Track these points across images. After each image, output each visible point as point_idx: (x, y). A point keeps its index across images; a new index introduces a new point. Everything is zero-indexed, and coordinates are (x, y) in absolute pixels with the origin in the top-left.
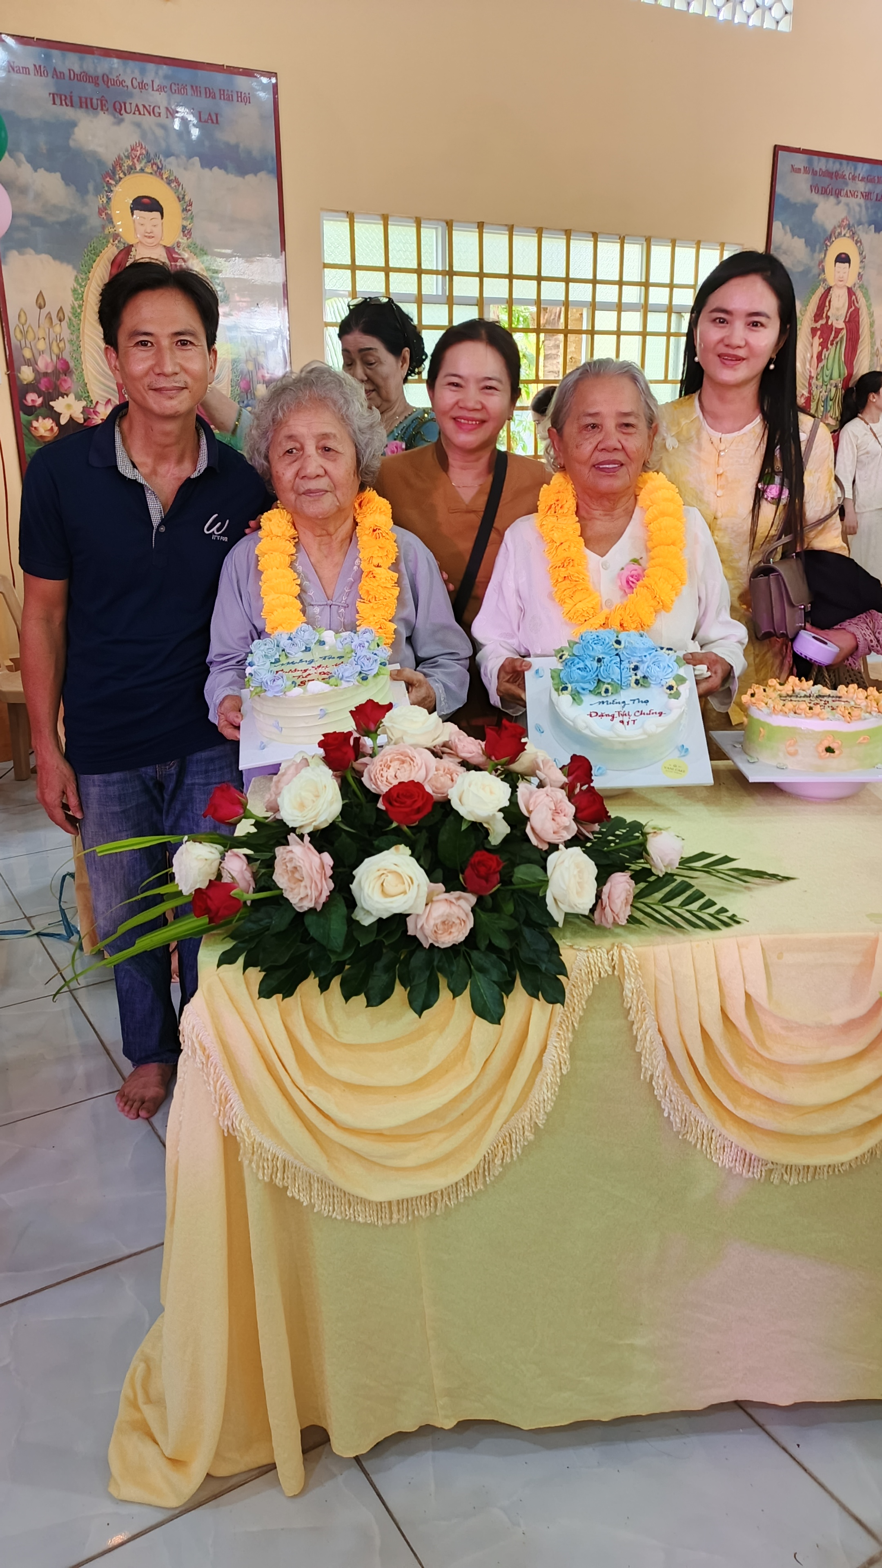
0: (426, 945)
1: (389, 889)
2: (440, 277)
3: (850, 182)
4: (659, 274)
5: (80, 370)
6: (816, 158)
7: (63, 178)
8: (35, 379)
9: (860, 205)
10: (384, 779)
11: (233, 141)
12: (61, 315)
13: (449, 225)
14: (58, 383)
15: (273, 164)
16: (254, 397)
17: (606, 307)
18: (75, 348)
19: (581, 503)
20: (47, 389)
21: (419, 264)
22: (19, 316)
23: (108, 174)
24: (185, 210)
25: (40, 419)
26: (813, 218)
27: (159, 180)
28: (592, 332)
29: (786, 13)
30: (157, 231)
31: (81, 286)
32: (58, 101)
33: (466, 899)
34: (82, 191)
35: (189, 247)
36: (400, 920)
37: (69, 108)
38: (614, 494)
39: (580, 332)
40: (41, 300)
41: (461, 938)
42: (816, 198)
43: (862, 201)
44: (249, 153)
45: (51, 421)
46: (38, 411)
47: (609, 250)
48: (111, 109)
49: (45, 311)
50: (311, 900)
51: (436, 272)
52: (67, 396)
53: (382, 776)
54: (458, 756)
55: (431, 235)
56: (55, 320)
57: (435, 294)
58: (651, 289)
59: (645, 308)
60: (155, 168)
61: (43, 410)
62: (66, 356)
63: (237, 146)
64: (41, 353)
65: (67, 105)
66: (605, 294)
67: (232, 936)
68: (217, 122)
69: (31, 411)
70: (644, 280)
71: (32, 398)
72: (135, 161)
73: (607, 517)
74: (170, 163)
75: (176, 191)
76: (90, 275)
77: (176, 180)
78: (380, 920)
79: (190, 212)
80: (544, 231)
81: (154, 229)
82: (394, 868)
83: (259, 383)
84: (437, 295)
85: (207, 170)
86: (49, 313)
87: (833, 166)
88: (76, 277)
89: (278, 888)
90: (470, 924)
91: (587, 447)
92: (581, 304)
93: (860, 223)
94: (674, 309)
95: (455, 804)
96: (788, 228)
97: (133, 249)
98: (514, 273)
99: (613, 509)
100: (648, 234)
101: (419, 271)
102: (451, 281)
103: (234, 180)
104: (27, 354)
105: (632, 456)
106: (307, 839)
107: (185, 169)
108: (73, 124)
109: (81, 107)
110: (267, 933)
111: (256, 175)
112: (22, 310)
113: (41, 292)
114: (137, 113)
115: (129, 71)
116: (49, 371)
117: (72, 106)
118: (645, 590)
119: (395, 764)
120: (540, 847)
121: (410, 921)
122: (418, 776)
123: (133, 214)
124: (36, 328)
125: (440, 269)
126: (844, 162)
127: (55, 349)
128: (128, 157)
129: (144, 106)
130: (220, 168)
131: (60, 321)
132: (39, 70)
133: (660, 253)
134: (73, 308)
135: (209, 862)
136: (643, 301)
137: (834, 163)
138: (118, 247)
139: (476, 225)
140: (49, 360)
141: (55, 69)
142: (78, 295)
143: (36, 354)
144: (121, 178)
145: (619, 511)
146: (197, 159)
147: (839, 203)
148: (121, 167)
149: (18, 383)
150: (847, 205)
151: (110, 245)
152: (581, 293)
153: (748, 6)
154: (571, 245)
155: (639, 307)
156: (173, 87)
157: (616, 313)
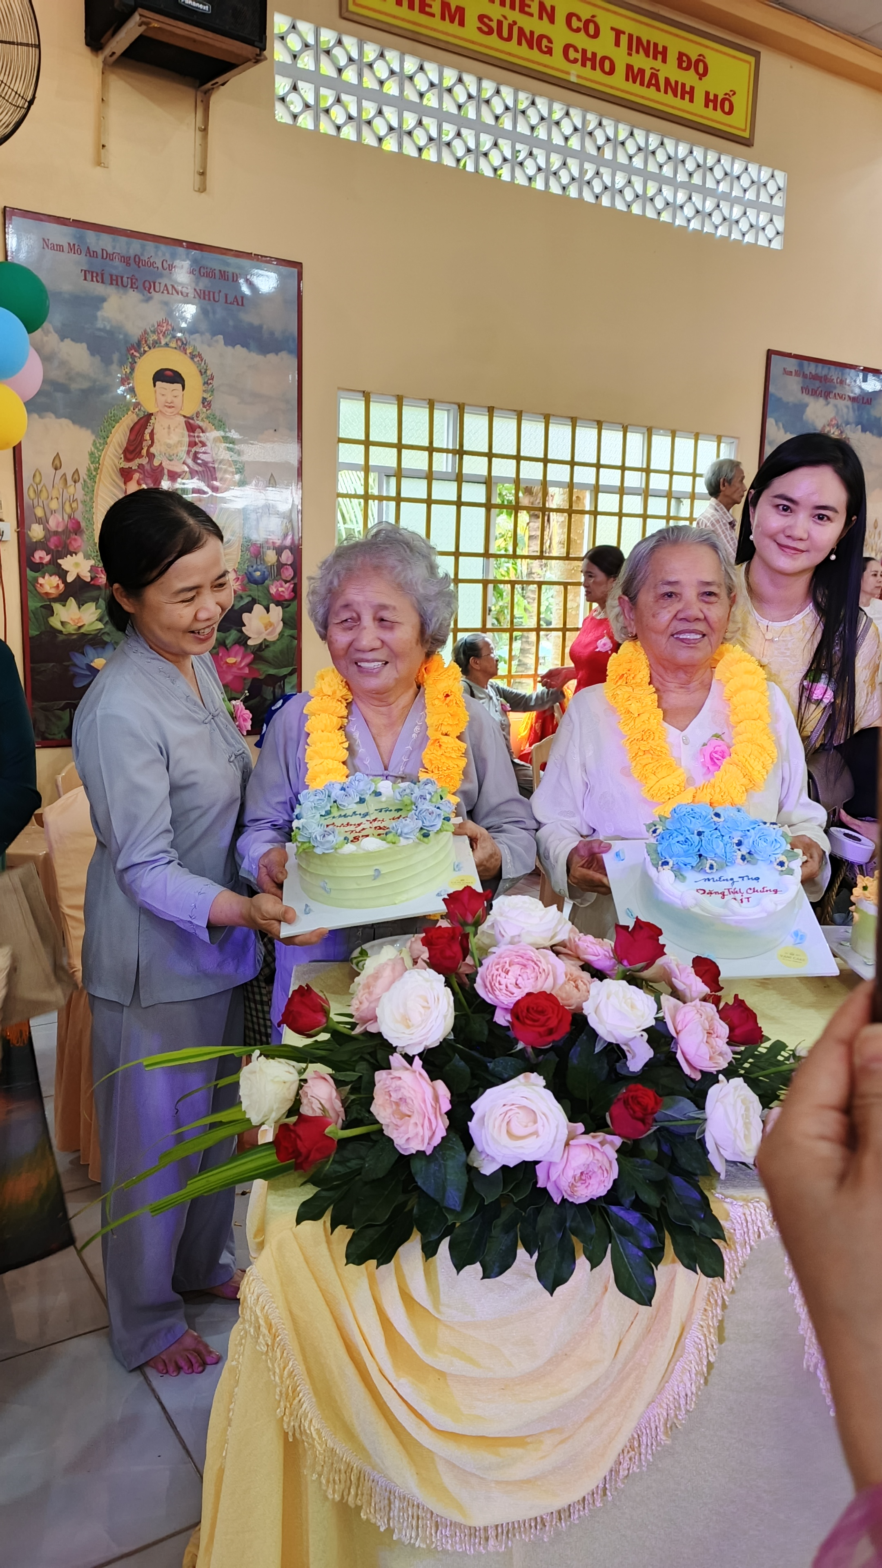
0: (557, 1200)
1: (517, 1130)
2: (450, 455)
3: (838, 385)
4: (660, 460)
5: (91, 530)
6: (806, 363)
7: (89, 348)
8: (45, 537)
9: (847, 407)
10: (503, 987)
11: (256, 322)
12: (76, 476)
13: (461, 408)
14: (68, 541)
15: (294, 346)
16: (263, 561)
17: (609, 490)
18: (88, 509)
19: (654, 674)
20: (56, 546)
21: (431, 442)
22: (34, 476)
23: (133, 347)
24: (206, 383)
25: (47, 576)
26: (804, 417)
27: (182, 354)
28: (595, 513)
29: (778, 233)
30: (177, 402)
31: (98, 450)
32: (89, 277)
33: (612, 1143)
34: (107, 361)
35: (208, 417)
36: (528, 1168)
37: (100, 284)
38: (693, 666)
39: (583, 512)
40: (57, 462)
41: (602, 1191)
42: (807, 399)
43: (849, 403)
44: (272, 333)
45: (57, 578)
46: (46, 568)
47: (612, 438)
48: (141, 286)
49: (60, 473)
50: (423, 1140)
51: (447, 451)
52: (76, 554)
53: (500, 984)
54: (578, 958)
55: (442, 417)
56: (70, 482)
57: (444, 470)
58: (652, 475)
59: (646, 493)
60: (180, 343)
61: (51, 567)
62: (78, 516)
63: (260, 327)
64: (53, 512)
65: (97, 281)
66: (610, 478)
67: (313, 1181)
68: (242, 305)
69: (38, 568)
70: (645, 466)
71: (40, 556)
72: (161, 336)
73: (683, 690)
74: (195, 340)
75: (198, 365)
76: (108, 440)
77: (199, 355)
78: (504, 1168)
80: (551, 418)
81: (174, 399)
82: (525, 1102)
83: (269, 548)
84: (446, 473)
85: (230, 348)
86: (65, 474)
87: (822, 370)
88: (94, 441)
89: (377, 1122)
90: (615, 1175)
91: (665, 616)
92: (584, 486)
93: (847, 423)
94: (674, 495)
95: (593, 1022)
96: (781, 425)
97: (153, 417)
98: (522, 454)
99: (689, 682)
100: (649, 425)
101: (431, 449)
102: (461, 459)
103: (255, 358)
104: (39, 512)
105: (714, 625)
106: (418, 1062)
107: (209, 345)
108: (103, 300)
109: (112, 284)
110: (357, 1178)
111: (277, 354)
112: (37, 469)
113: (58, 454)
114: (165, 292)
115: (160, 253)
116: (60, 530)
117: (103, 282)
118: (734, 768)
119: (515, 970)
120: (693, 1076)
121: (540, 1171)
122: (547, 986)
123: (155, 386)
124: (50, 487)
125: (451, 447)
126: (833, 367)
127: (68, 509)
128: (154, 332)
129: (173, 286)
130: (243, 346)
131: (75, 482)
132: (72, 248)
133: (661, 442)
134: (89, 470)
135: (287, 1085)
136: (644, 486)
137: (823, 368)
138: (138, 415)
139: (486, 410)
140: (61, 520)
141: (88, 248)
142: (95, 459)
143: (48, 514)
144: (145, 352)
145: (694, 684)
146: (221, 337)
147: (828, 404)
148: (146, 342)
149: (27, 539)
150: (836, 406)
151: (130, 413)
152: (585, 476)
153: (744, 225)
154: (577, 431)
155: (641, 492)
156: (202, 270)
157: (618, 496)
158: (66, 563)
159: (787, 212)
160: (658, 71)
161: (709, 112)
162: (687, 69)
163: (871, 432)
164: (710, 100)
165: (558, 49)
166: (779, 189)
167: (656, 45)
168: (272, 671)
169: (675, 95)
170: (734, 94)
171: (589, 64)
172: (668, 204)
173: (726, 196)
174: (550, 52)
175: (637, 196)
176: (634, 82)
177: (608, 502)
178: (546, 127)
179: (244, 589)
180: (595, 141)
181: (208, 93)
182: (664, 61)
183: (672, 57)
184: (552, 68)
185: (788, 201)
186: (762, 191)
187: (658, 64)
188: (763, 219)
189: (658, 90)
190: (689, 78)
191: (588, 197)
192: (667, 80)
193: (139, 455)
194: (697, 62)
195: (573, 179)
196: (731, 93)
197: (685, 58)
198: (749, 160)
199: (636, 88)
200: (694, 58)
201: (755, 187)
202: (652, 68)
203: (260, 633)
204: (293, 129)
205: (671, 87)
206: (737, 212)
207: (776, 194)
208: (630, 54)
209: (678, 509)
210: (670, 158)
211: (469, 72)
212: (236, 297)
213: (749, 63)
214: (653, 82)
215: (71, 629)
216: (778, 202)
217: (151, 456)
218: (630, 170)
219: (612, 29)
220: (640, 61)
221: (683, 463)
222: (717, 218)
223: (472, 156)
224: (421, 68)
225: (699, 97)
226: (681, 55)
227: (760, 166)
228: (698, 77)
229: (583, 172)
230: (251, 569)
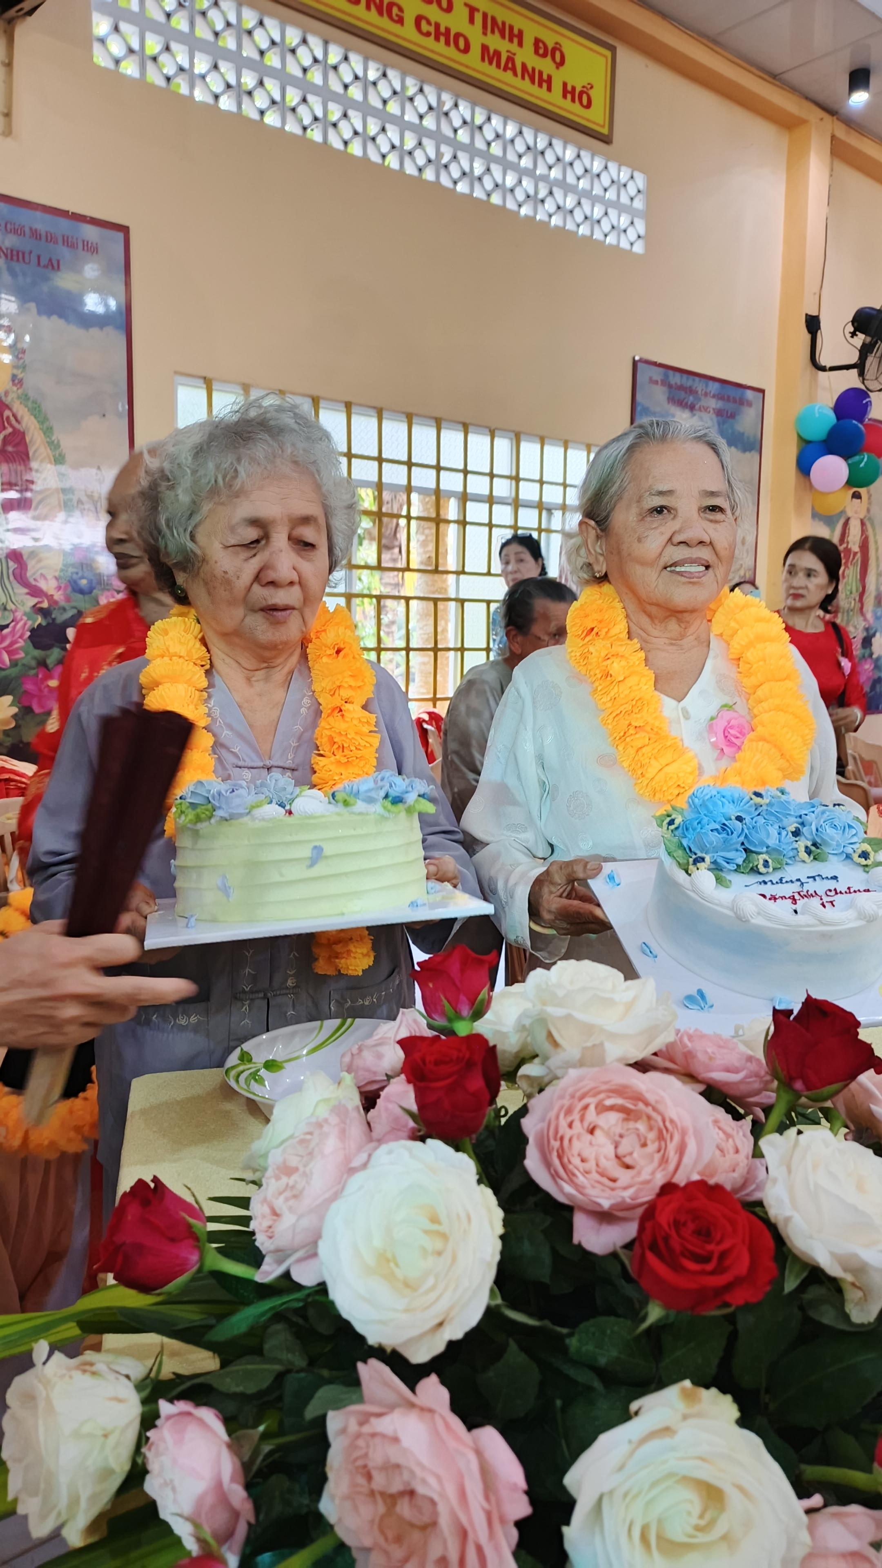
3: (703, 397)
4: (530, 468)
6: (671, 372)
11: (75, 290)
13: (316, 402)
15: (122, 321)
17: (478, 499)
24: (16, 358)
28: (463, 523)
29: (639, 237)
35: (19, 398)
39: (451, 522)
42: (673, 409)
43: (714, 416)
47: (479, 442)
58: (521, 483)
59: (516, 503)
66: (478, 485)
68: (58, 268)
70: (514, 474)
73: (674, 648)
77: (7, 324)
79: (22, 361)
80: (414, 417)
83: (97, 553)
85: (44, 319)
87: (687, 382)
91: (657, 541)
92: (451, 494)
94: (545, 506)
98: (384, 456)
99: (682, 637)
100: (517, 430)
103: (75, 332)
105: (721, 554)
111: (101, 329)
126: (697, 379)
130: (60, 317)
133: (529, 449)
136: (513, 495)
137: (688, 379)
139: (343, 405)
145: (689, 640)
146: (34, 304)
147: (694, 415)
152: (451, 482)
153: (606, 226)
154: (442, 434)
155: (510, 501)
156: (9, 226)
157: (487, 505)
159: (648, 215)
160: (515, 54)
161: (567, 103)
162: (544, 55)
163: (736, 447)
164: (568, 92)
165: (409, 20)
166: (639, 191)
167: (511, 28)
169: (533, 82)
170: (592, 87)
171: (442, 39)
172: (528, 197)
173: (587, 194)
174: (400, 21)
175: (497, 186)
176: (491, 63)
177: (476, 512)
178: (398, 102)
179: (68, 599)
180: (451, 123)
181: (11, 22)
182: (520, 44)
183: (528, 41)
184: (404, 39)
185: (648, 203)
186: (623, 191)
187: (514, 47)
188: (624, 221)
189: (515, 74)
190: (546, 66)
191: (445, 181)
192: (524, 66)
194: (554, 50)
195: (430, 161)
196: (589, 87)
197: (541, 45)
198: (608, 158)
199: (492, 70)
200: (550, 46)
201: (615, 187)
202: (508, 51)
204: (114, 76)
205: (528, 73)
206: (598, 212)
207: (636, 196)
208: (485, 34)
209: (549, 520)
210: (529, 148)
211: (315, 33)
212: (50, 260)
213: (606, 57)
214: (510, 65)
216: (638, 204)
218: (489, 158)
219: (466, 5)
220: (495, 42)
221: (553, 473)
222: (579, 216)
223: (319, 125)
224: (261, 23)
225: (557, 87)
226: (537, 41)
227: (620, 166)
228: (553, 66)
229: (439, 155)
230: (75, 577)
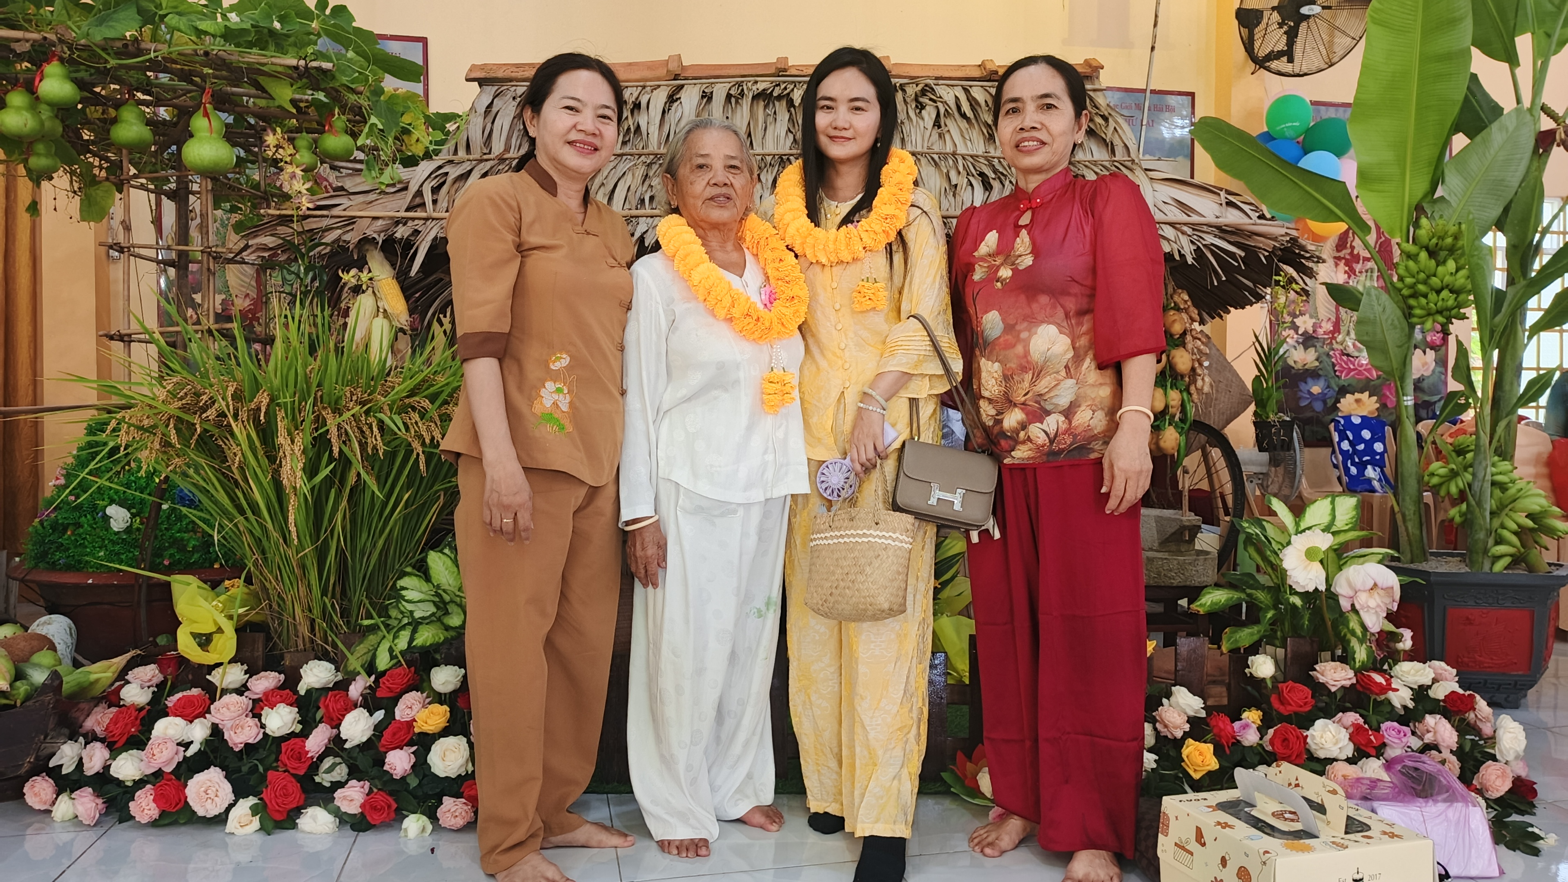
61: (1290, 324)
158: (1299, 321)
168: (1427, 398)
193: (1345, 248)
203: (1419, 370)
215: (1299, 366)
217: (1352, 248)
